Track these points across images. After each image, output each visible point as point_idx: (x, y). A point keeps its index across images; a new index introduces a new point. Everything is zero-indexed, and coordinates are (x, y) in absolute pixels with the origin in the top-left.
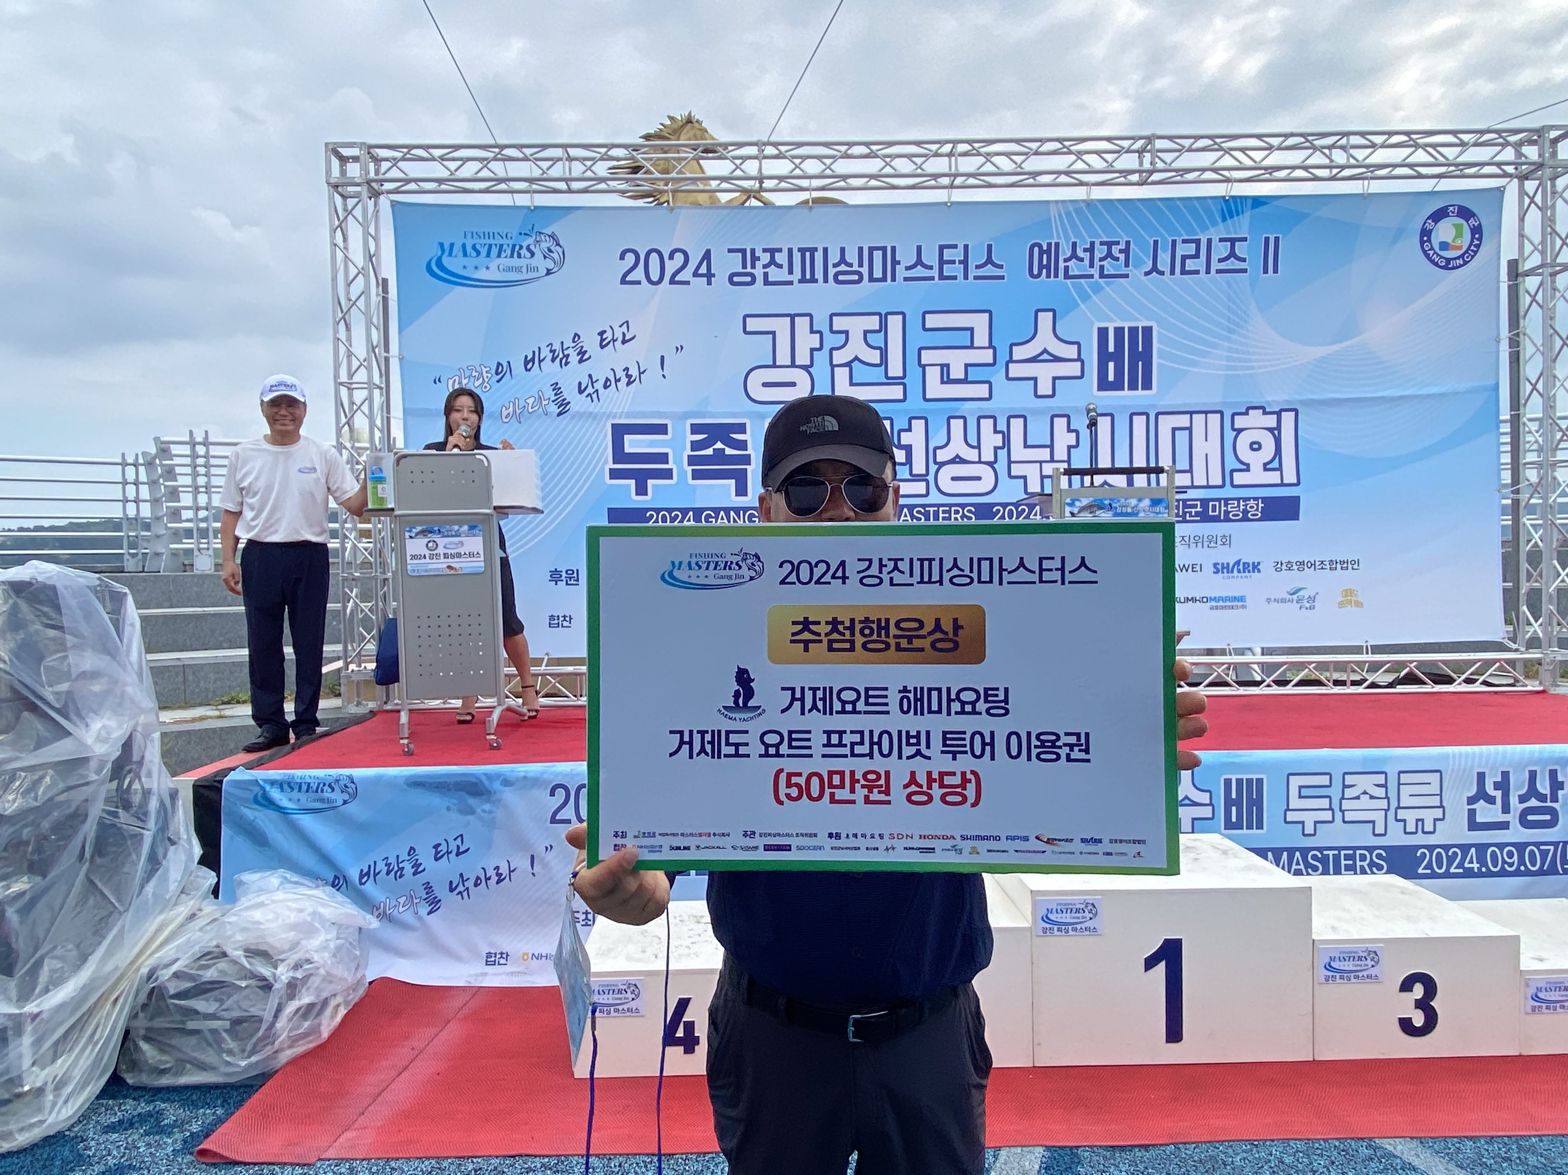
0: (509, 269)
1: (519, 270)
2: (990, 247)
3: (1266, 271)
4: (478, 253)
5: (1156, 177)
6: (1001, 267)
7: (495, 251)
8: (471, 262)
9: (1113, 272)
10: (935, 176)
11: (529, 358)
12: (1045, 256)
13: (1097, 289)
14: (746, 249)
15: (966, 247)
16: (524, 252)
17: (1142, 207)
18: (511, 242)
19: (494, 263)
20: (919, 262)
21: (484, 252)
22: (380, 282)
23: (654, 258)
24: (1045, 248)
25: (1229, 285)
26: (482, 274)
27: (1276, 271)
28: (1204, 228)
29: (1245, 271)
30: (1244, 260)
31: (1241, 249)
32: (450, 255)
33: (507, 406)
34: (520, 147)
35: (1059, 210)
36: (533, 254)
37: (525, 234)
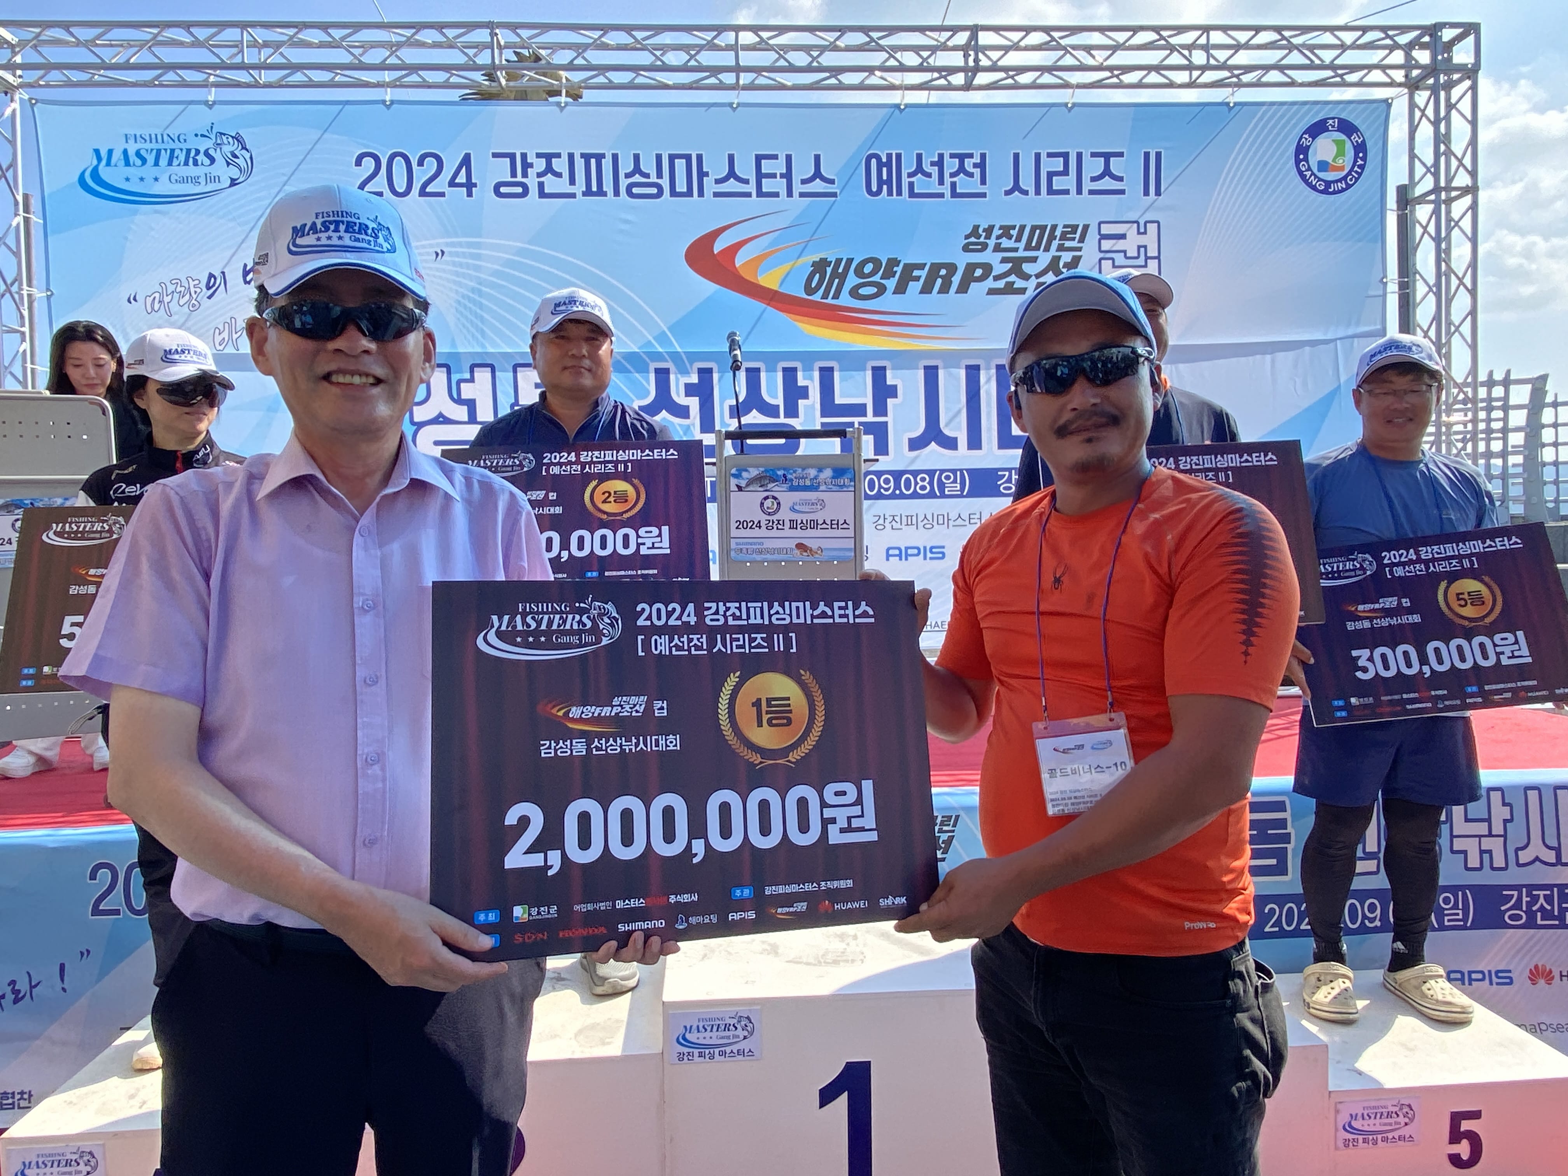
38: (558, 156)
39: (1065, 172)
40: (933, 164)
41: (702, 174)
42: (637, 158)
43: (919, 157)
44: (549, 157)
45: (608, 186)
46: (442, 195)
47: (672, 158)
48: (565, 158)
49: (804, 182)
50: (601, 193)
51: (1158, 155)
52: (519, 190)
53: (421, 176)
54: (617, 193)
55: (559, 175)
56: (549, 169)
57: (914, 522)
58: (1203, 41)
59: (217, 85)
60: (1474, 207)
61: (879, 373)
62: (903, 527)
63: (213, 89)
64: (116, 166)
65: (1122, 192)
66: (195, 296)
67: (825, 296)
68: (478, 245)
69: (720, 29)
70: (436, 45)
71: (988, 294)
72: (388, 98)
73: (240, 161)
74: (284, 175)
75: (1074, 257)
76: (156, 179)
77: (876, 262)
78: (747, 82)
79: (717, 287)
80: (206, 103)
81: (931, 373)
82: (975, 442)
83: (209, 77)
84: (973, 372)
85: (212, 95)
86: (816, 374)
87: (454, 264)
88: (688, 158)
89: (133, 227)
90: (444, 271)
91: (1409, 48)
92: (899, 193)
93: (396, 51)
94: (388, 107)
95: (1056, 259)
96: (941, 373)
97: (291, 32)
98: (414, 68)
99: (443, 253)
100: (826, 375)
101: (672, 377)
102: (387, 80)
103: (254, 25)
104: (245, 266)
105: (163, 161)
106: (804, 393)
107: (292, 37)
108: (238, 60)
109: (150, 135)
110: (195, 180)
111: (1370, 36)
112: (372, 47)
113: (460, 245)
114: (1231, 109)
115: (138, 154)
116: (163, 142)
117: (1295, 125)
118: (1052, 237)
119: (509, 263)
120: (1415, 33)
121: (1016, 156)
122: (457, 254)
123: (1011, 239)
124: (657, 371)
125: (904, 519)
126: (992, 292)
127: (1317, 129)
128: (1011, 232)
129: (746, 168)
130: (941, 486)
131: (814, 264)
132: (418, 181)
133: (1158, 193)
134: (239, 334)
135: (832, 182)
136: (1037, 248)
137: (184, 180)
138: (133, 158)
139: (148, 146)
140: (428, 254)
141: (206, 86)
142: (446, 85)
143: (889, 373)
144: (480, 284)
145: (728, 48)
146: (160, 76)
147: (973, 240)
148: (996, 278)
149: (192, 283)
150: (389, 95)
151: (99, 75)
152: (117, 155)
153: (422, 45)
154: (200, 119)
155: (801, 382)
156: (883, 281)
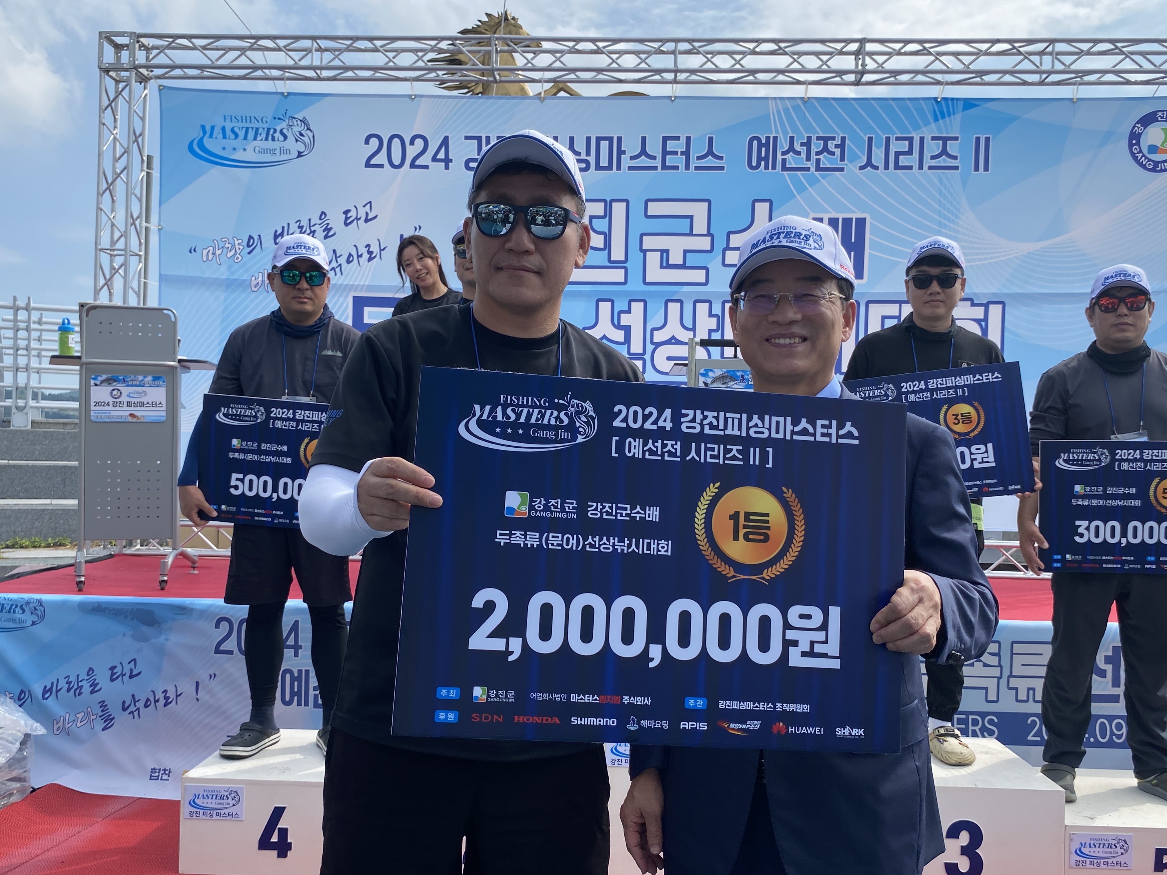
0: (264, 151)
1: (272, 151)
2: (711, 139)
3: (977, 169)
4: (236, 136)
5: (867, 78)
6: (721, 158)
7: (251, 134)
8: (231, 143)
9: (829, 166)
10: (659, 72)
11: (278, 233)
12: (763, 149)
13: (813, 182)
14: (481, 137)
15: (688, 139)
16: (277, 135)
17: (856, 106)
18: (266, 126)
19: (251, 145)
20: (643, 152)
21: (241, 134)
22: (145, 158)
23: (396, 143)
24: (764, 141)
25: (940, 180)
26: (239, 155)
27: (986, 169)
28: (917, 128)
29: (956, 168)
30: (955, 158)
31: (952, 147)
32: (211, 136)
33: (257, 276)
34: (273, 38)
35: (777, 107)
36: (285, 137)
37: (279, 119)
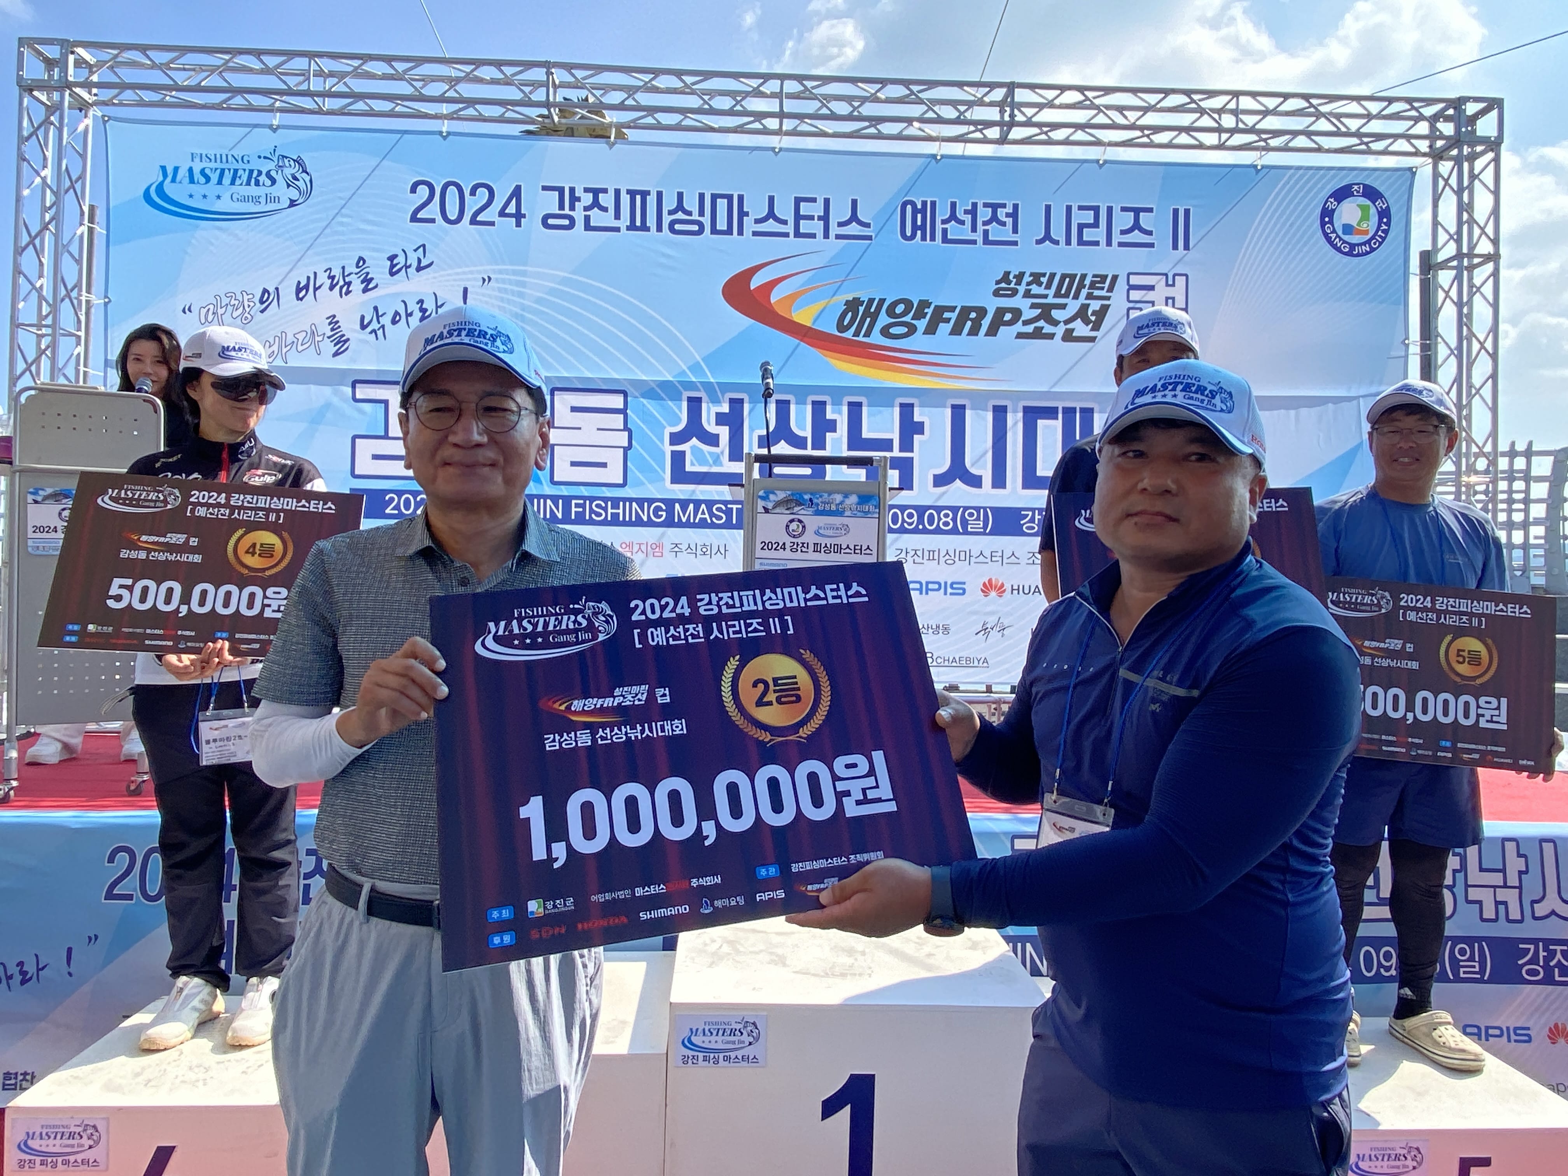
38: (605, 191)
39: (1096, 225)
40: (966, 212)
41: (742, 214)
42: (680, 196)
43: (953, 205)
44: (596, 192)
45: (652, 221)
46: (492, 224)
47: (714, 197)
48: (611, 193)
49: (840, 224)
50: (644, 228)
51: (1187, 212)
52: (566, 222)
53: (473, 204)
54: (659, 228)
55: (605, 209)
56: (596, 204)
57: (936, 557)
58: (1232, 105)
59: (282, 110)
60: (1496, 274)
61: (907, 410)
62: (925, 561)
63: (278, 114)
64: (180, 182)
65: (1151, 245)
66: (248, 310)
67: (856, 334)
68: (524, 273)
69: (766, 77)
70: (494, 82)
71: (1017, 337)
72: (444, 129)
73: (301, 184)
74: (340, 198)
75: (1102, 306)
76: (219, 197)
77: (908, 303)
78: (791, 128)
79: (753, 321)
80: (270, 127)
81: (958, 412)
82: (999, 481)
83: (274, 103)
84: (1000, 412)
85: (276, 119)
86: (845, 409)
87: (500, 290)
88: (730, 198)
89: (193, 241)
90: (490, 296)
91: (1433, 120)
92: (933, 238)
93: (455, 85)
94: (445, 138)
95: (1085, 307)
96: (968, 413)
97: (356, 63)
98: (472, 102)
99: (490, 279)
100: (855, 409)
101: (704, 406)
102: (445, 112)
103: (321, 55)
104: (299, 283)
105: (227, 180)
106: (832, 426)
107: (356, 68)
108: (304, 87)
109: (215, 155)
110: (256, 200)
111: (1396, 107)
112: (433, 81)
113: (507, 272)
114: (1258, 171)
115: (203, 172)
116: (227, 162)
117: (1323, 188)
118: (1081, 286)
119: (552, 292)
120: (1440, 106)
121: (1048, 208)
122: (504, 281)
123: (1041, 286)
124: (690, 399)
125: (926, 553)
126: (1020, 336)
127: (1342, 194)
128: (1042, 279)
129: (784, 210)
130: (965, 523)
131: (847, 303)
132: (469, 210)
133: (1187, 247)
134: (289, 348)
135: (867, 225)
136: (1066, 295)
137: (245, 199)
138: (197, 175)
139: (213, 165)
140: (475, 279)
141: (271, 111)
142: (501, 120)
143: (916, 410)
144: (523, 310)
145: (773, 95)
146: (229, 99)
147: (1003, 285)
148: (1026, 323)
149: (246, 297)
150: (445, 126)
151: (171, 96)
152: (183, 173)
153: (480, 81)
154: (264, 141)
155: (829, 415)
156: (913, 322)
